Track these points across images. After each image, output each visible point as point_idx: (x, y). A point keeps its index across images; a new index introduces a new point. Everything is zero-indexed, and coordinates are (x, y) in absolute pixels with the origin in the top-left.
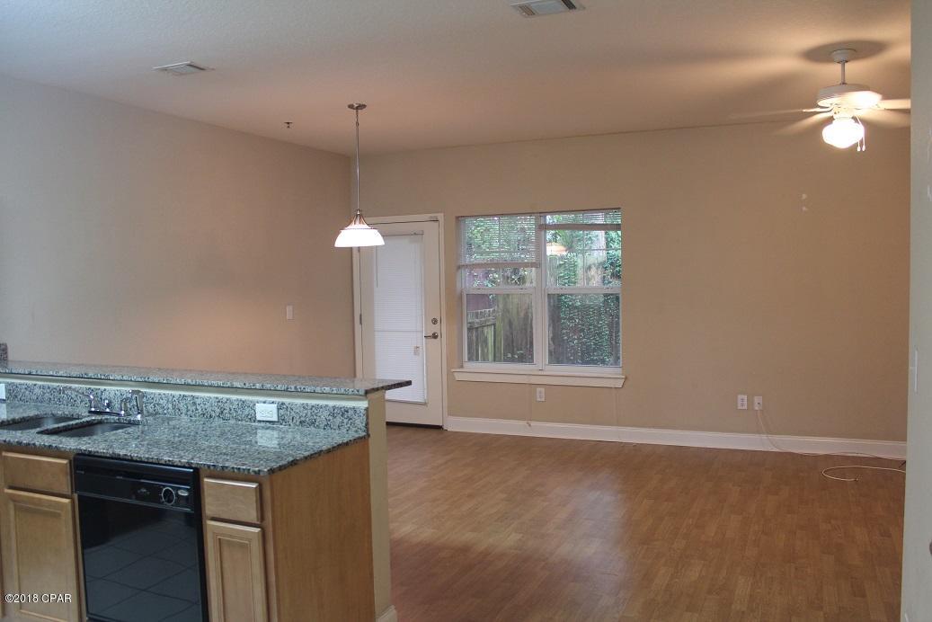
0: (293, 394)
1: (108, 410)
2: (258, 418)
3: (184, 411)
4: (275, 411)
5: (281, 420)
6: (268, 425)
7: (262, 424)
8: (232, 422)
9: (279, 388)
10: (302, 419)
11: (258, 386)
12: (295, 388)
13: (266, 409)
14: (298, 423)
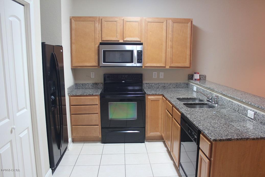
0: (260, 109)
1: (211, 101)
2: (248, 116)
3: (229, 106)
4: (253, 115)
5: (255, 119)
6: (251, 120)
7: (249, 118)
8: (241, 114)
9: (256, 106)
10: (262, 121)
11: (250, 103)
12: (261, 107)
13: (251, 114)
14: (260, 122)
